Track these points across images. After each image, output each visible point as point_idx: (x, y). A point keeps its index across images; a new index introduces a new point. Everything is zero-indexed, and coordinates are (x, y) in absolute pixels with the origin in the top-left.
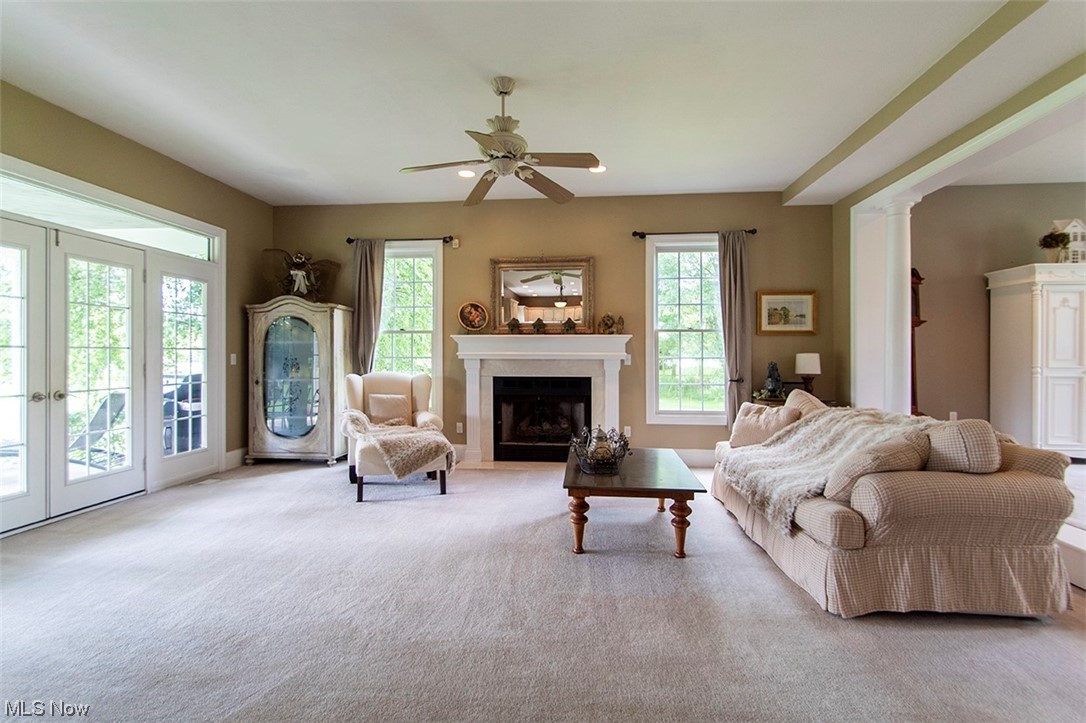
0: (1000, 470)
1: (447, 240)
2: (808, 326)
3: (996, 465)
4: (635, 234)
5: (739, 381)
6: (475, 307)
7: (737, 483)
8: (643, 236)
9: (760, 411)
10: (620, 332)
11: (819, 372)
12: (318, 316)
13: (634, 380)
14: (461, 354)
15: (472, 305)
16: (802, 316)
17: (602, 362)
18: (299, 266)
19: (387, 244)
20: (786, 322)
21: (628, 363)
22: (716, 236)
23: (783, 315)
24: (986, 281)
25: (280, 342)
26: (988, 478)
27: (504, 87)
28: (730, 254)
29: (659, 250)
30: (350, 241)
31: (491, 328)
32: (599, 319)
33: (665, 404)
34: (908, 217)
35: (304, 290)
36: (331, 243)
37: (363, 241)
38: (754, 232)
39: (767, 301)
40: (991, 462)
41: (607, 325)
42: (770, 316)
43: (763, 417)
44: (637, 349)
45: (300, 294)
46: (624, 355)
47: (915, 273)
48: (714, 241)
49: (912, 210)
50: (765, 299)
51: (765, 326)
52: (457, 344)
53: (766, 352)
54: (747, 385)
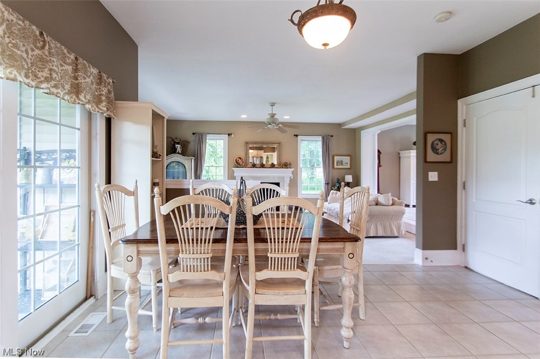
0: (392, 205)
1: (229, 135)
2: (349, 167)
3: (391, 204)
4: (295, 135)
5: (328, 184)
6: (240, 158)
7: (332, 213)
8: (297, 136)
9: (336, 193)
10: (290, 168)
11: (351, 181)
12: (186, 161)
13: (294, 183)
14: (235, 175)
15: (239, 158)
16: (347, 163)
17: (283, 178)
18: (178, 143)
19: (208, 135)
20: (342, 165)
21: (292, 178)
22: (321, 137)
23: (341, 163)
24: (399, 154)
25: (171, 170)
26: (389, 207)
27: (273, 105)
28: (325, 143)
29: (302, 140)
30: (193, 134)
31: (245, 166)
32: (282, 163)
33: (303, 192)
34: (377, 137)
35: (180, 152)
36: (186, 134)
37: (199, 134)
38: (332, 136)
39: (336, 158)
40: (389, 203)
41: (286, 165)
42: (337, 163)
43: (337, 195)
44: (295, 174)
45: (179, 153)
46: (291, 175)
47: (379, 151)
48: (320, 138)
49: (378, 135)
50: (335, 157)
51: (336, 166)
52: (234, 171)
53: (336, 174)
54: (330, 185)
